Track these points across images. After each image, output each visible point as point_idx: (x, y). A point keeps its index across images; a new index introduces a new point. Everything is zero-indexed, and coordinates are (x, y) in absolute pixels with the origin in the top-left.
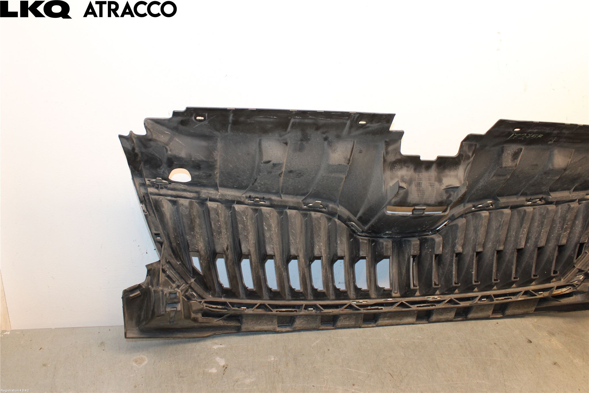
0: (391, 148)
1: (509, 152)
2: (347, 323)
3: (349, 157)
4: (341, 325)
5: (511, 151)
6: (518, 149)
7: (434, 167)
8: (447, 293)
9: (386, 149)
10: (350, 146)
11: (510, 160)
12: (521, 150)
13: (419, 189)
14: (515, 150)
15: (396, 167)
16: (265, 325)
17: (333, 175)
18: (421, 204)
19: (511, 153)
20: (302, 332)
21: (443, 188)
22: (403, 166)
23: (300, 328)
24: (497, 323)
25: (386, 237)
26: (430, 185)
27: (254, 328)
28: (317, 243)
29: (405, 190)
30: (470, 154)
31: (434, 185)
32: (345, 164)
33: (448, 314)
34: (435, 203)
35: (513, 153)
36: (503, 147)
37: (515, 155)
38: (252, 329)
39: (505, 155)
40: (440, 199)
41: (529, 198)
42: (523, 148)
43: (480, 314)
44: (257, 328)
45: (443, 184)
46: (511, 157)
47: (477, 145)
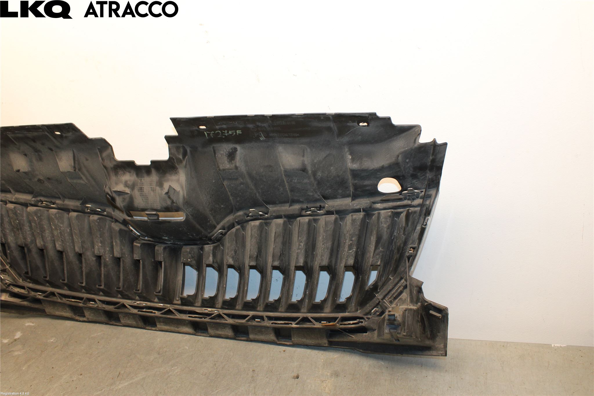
0: (104, 154)
1: (222, 152)
2: (129, 322)
3: (73, 164)
4: (125, 323)
5: (223, 151)
6: (232, 149)
7: (153, 171)
8: (227, 307)
9: (101, 156)
10: (71, 155)
11: (226, 162)
12: (235, 150)
13: (142, 194)
14: (228, 150)
15: (119, 173)
16: (62, 311)
17: (75, 181)
18: (149, 209)
19: (225, 154)
20: (98, 324)
21: (164, 193)
22: (125, 172)
23: (92, 319)
24: (284, 351)
25: (169, 243)
26: (152, 190)
27: (55, 313)
28: (96, 243)
29: (129, 195)
30: (181, 157)
31: (155, 190)
32: (72, 171)
33: (224, 330)
34: (161, 208)
35: (227, 153)
36: (213, 147)
37: (231, 156)
38: (54, 313)
39: (219, 156)
40: (165, 205)
41: (305, 206)
42: (239, 147)
43: (262, 337)
44: (58, 313)
45: (164, 189)
46: (226, 158)
47: (186, 147)
